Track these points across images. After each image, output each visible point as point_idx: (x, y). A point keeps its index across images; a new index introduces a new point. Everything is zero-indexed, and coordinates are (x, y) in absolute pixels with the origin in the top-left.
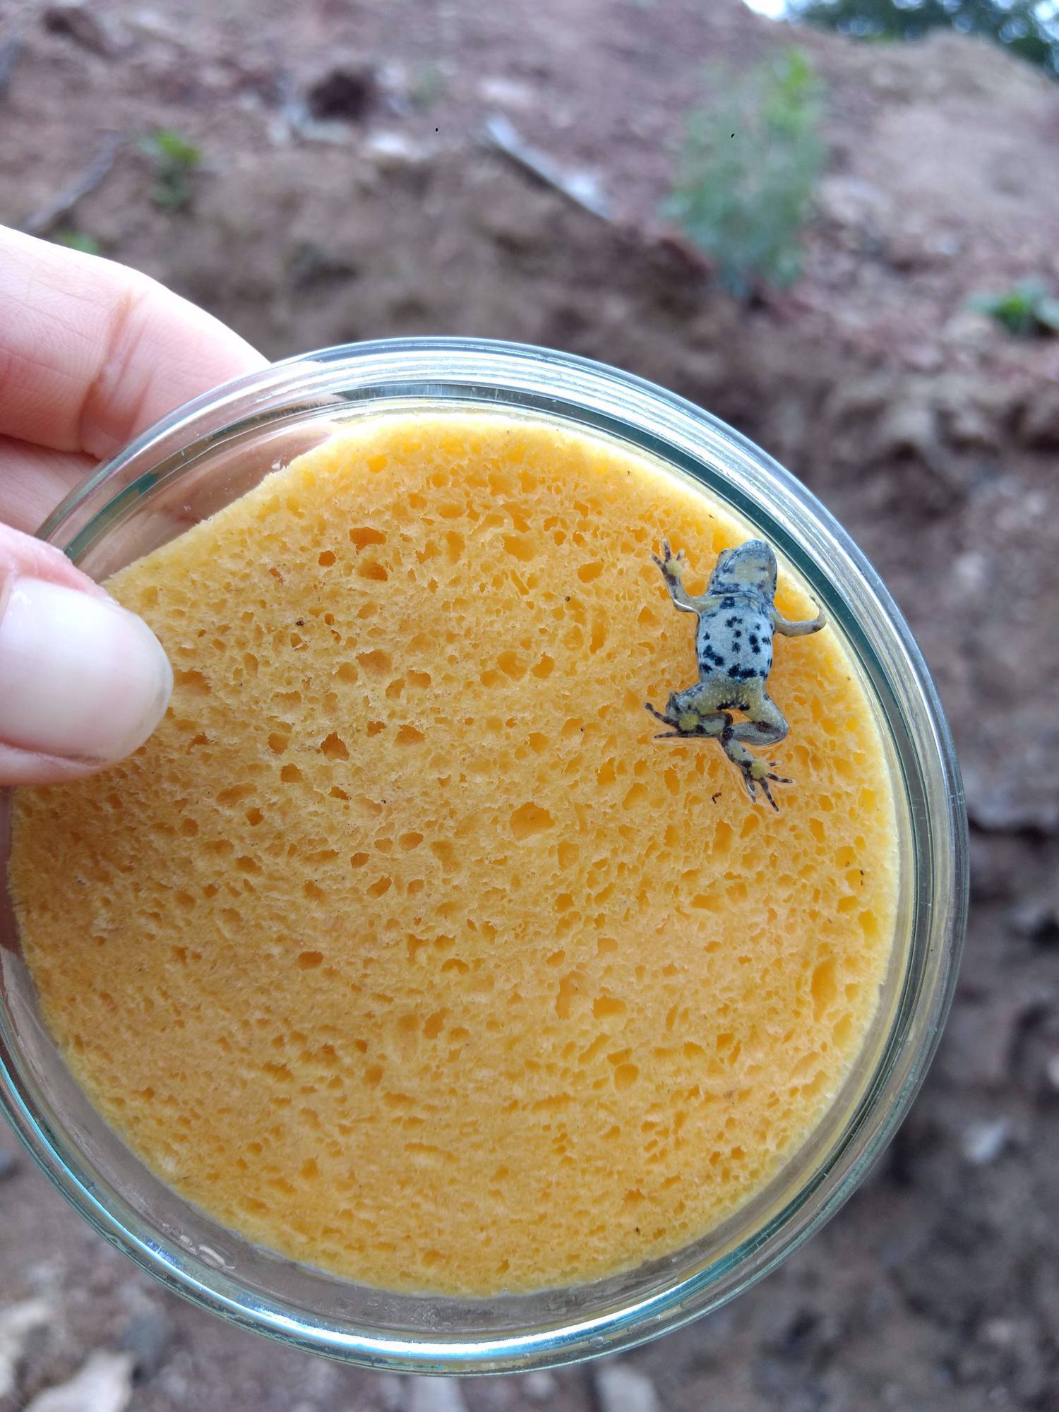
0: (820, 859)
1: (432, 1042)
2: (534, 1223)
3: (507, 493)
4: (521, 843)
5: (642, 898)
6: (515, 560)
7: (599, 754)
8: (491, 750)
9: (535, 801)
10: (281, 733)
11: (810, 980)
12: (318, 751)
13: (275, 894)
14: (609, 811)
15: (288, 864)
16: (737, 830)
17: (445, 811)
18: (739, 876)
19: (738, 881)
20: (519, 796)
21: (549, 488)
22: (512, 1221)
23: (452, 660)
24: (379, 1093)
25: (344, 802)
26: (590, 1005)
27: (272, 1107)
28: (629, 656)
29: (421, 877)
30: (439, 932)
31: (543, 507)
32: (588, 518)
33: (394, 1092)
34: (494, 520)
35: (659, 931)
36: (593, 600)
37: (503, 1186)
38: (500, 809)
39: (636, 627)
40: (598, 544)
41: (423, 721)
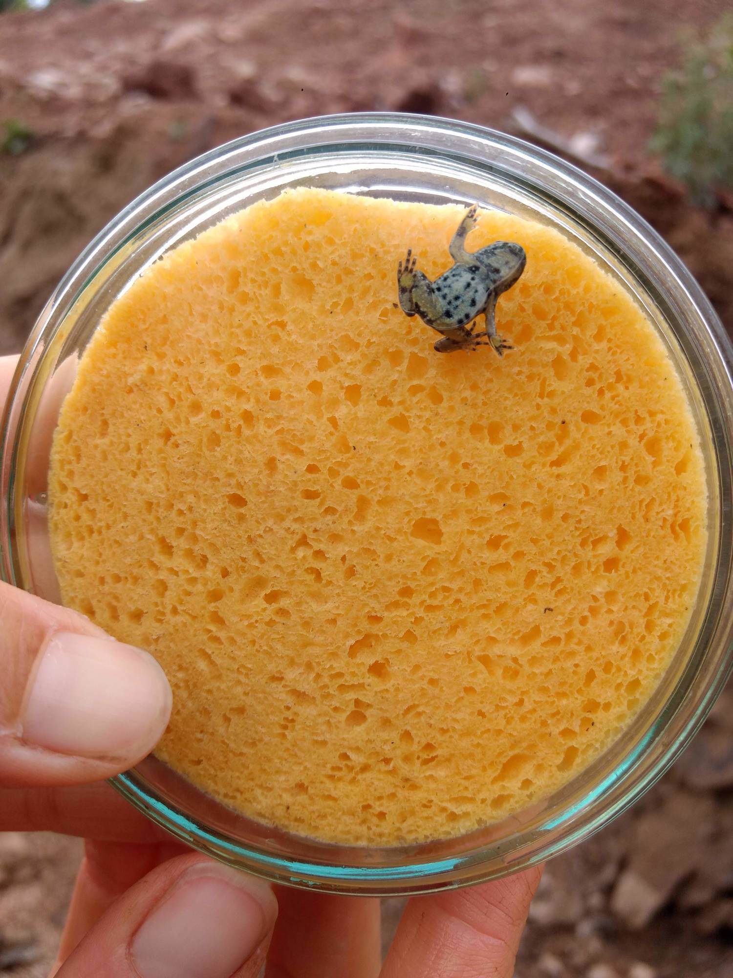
0: (576, 695)
1: (266, 605)
2: (234, 754)
3: (582, 330)
4: (411, 538)
5: (454, 629)
6: (552, 373)
7: (502, 528)
8: (441, 471)
9: (441, 522)
10: (330, 359)
11: (508, 758)
12: (342, 388)
13: (249, 447)
14: (479, 564)
15: (271, 437)
16: (543, 639)
17: (383, 483)
18: (521, 666)
19: (518, 668)
20: (434, 511)
21: (610, 349)
22: (223, 742)
23: (464, 401)
24: (211, 607)
25: (332, 430)
26: (372, 662)
27: (146, 564)
28: (570, 486)
29: (339, 509)
30: (322, 547)
31: (596, 356)
32: (617, 385)
33: (220, 614)
34: (561, 340)
35: (448, 656)
36: (579, 436)
37: (235, 719)
38: (417, 508)
39: (591, 472)
40: (610, 405)
41: (417, 422)
